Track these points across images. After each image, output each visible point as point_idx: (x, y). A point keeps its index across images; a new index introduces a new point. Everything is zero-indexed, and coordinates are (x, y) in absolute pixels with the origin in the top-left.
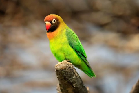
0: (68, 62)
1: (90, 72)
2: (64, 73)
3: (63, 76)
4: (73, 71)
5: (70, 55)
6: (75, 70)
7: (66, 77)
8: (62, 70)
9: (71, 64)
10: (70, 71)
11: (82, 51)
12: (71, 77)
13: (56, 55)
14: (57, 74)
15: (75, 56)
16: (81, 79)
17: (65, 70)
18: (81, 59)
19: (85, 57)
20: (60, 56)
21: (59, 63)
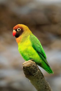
0: (32, 61)
1: (48, 69)
2: (29, 70)
3: (29, 72)
4: (37, 68)
5: (33, 55)
6: (38, 68)
7: (30, 72)
8: (28, 67)
9: (35, 62)
10: (34, 68)
11: (42, 52)
12: (34, 72)
13: (23, 55)
14: (24, 71)
15: (37, 56)
16: (42, 74)
17: (30, 67)
18: (42, 59)
19: (45, 58)
20: (25, 56)
21: (26, 62)
